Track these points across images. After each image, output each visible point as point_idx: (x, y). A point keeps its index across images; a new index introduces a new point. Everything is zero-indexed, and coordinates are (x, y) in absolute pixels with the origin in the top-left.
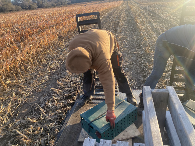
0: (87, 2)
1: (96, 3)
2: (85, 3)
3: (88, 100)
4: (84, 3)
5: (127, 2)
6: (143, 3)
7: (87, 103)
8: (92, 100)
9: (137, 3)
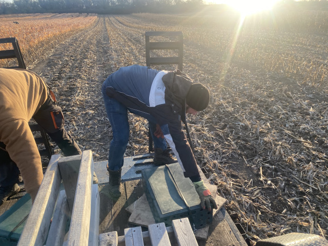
0: (27, 15)
1: (46, 18)
2: (22, 15)
3: (11, 194)
4: (19, 15)
5: (104, 20)
6: (131, 24)
7: (8, 199)
8: (20, 192)
9: (120, 23)
